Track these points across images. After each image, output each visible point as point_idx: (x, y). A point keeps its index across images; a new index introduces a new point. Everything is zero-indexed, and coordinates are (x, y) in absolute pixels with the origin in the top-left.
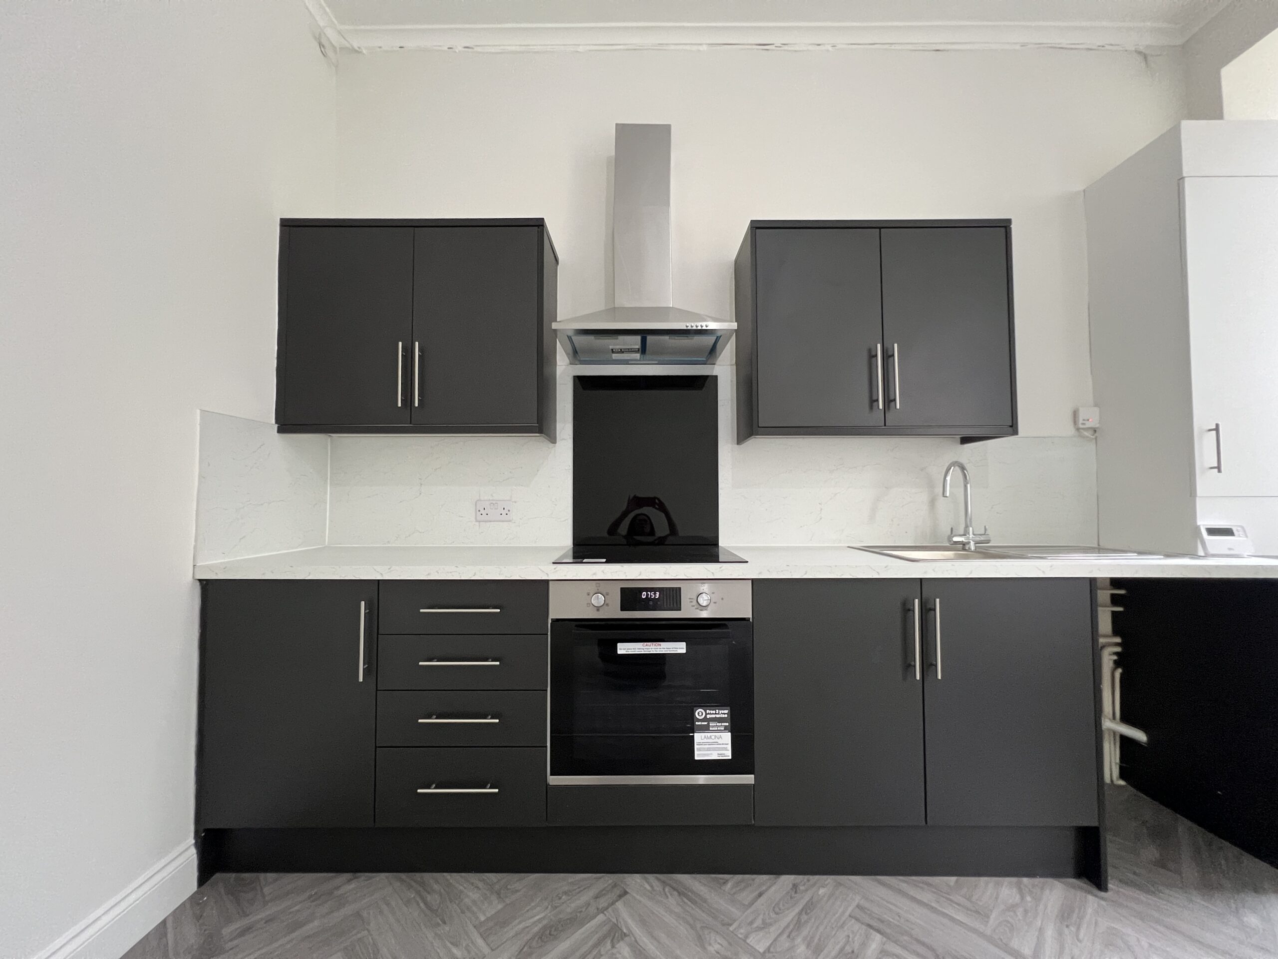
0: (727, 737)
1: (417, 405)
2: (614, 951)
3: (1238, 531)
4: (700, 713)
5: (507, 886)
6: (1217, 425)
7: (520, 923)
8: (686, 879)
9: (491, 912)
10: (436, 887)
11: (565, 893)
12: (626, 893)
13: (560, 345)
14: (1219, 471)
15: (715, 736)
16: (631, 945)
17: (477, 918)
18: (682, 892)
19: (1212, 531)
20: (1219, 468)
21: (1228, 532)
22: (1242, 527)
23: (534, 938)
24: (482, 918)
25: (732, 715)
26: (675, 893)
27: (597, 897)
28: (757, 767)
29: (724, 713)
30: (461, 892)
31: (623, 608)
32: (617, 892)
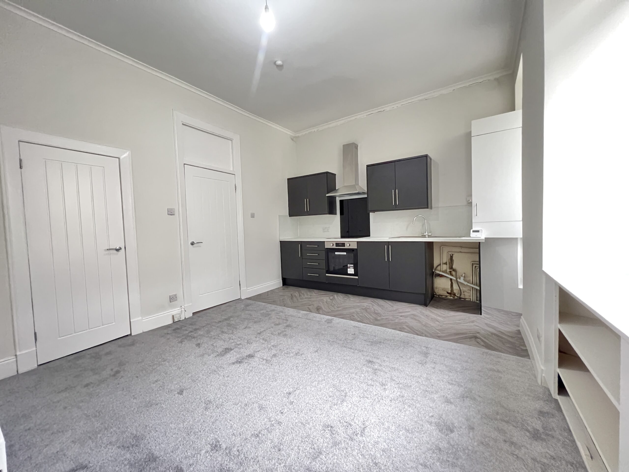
0: (353, 270)
1: (308, 211)
3: (480, 231)
4: (349, 265)
6: (477, 204)
15: (351, 269)
19: (474, 231)
20: (477, 215)
21: (478, 231)
22: (482, 230)
25: (354, 265)
28: (359, 275)
29: (352, 265)
31: (336, 246)
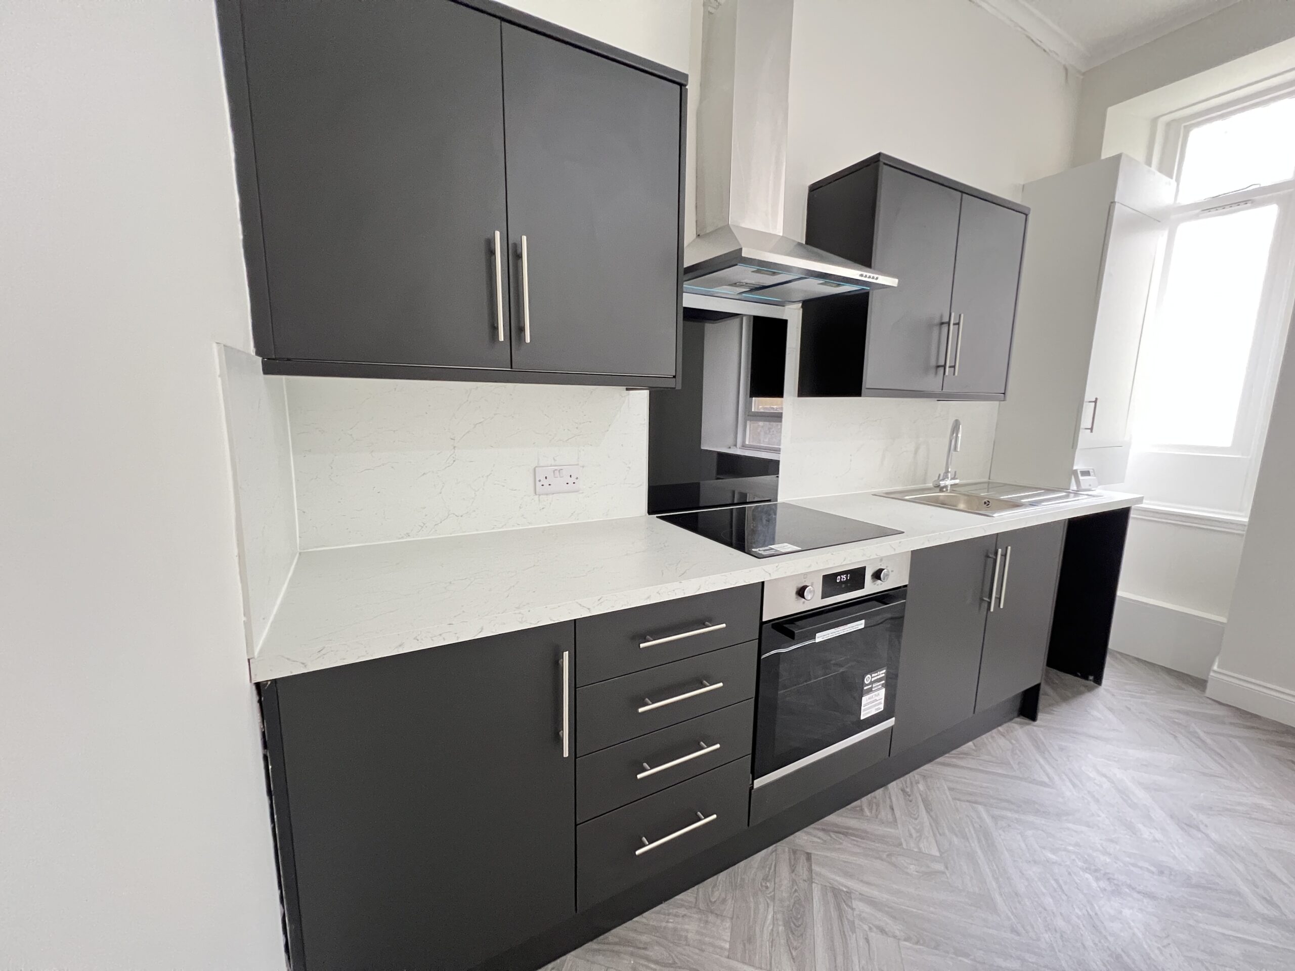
0: (882, 692)
2: (856, 913)
4: (867, 679)
5: (711, 901)
6: (1096, 399)
7: (762, 931)
8: (832, 818)
9: (727, 935)
10: (645, 938)
11: (766, 879)
12: (809, 854)
14: (1092, 431)
15: (875, 695)
16: (860, 900)
17: (722, 948)
18: (845, 833)
19: (1082, 473)
20: (1091, 429)
21: (1088, 473)
23: (789, 938)
24: (727, 946)
25: (887, 673)
26: (842, 836)
27: (793, 871)
29: (883, 673)
30: (675, 930)
32: (802, 856)
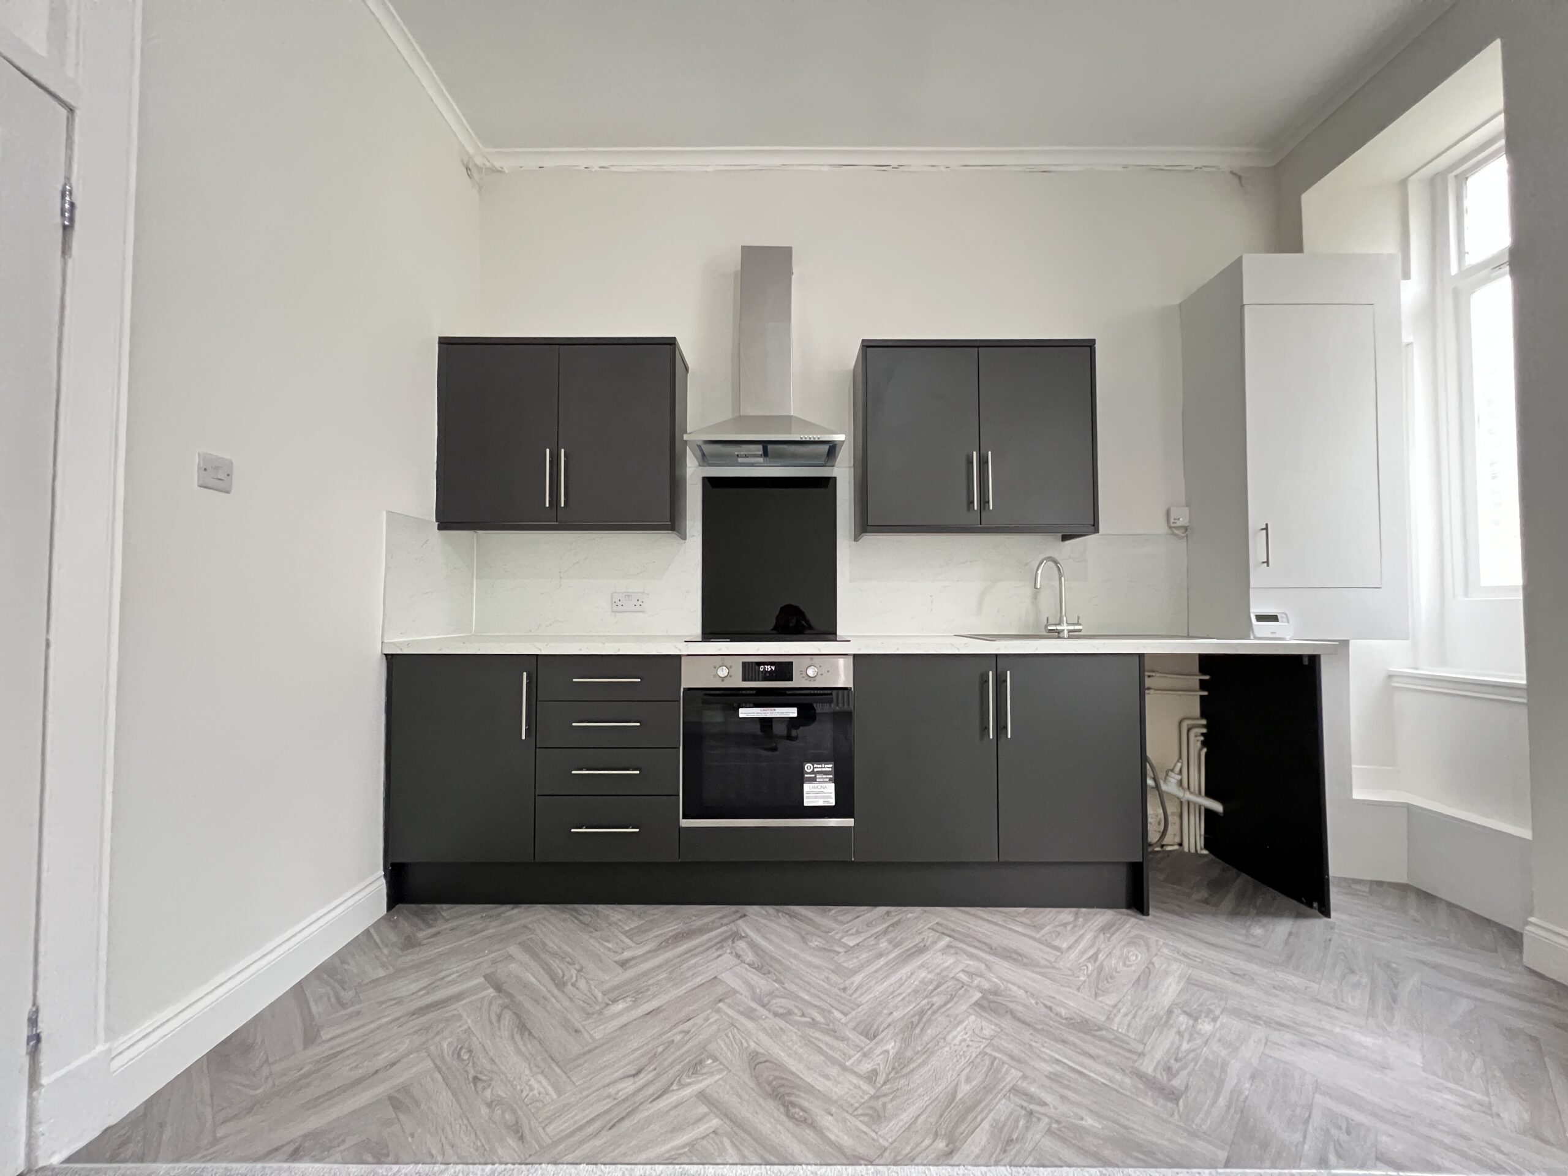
0: (831, 788)
1: (563, 505)
2: (735, 945)
3: (1282, 617)
4: (808, 767)
5: (646, 912)
6: (1267, 525)
7: (658, 931)
9: (633, 925)
11: (696, 915)
12: (745, 915)
13: (691, 453)
14: (1268, 566)
15: (822, 786)
16: (748, 942)
17: (623, 928)
18: (792, 916)
19: (1260, 618)
20: (1267, 562)
21: (1274, 618)
22: (1286, 614)
23: (669, 938)
24: (627, 928)
25: (836, 768)
26: (787, 916)
27: (721, 918)
28: (856, 816)
29: (829, 767)
30: (608, 914)
31: (744, 679)
32: (739, 915)
